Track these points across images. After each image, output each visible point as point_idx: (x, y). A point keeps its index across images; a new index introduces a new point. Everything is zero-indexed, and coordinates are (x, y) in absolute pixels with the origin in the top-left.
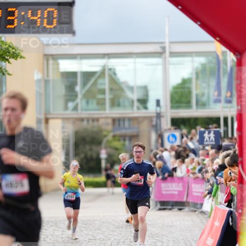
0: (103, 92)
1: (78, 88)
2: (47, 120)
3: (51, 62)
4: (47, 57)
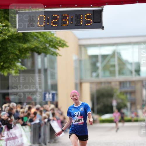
0: (114, 66)
2: (81, 84)
3: (83, 49)
4: (81, 46)
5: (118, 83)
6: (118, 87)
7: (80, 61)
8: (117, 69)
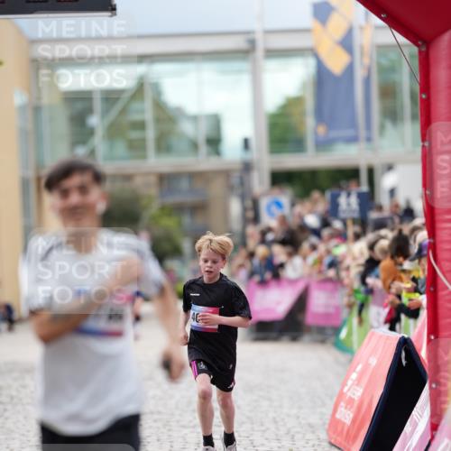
0: (141, 126)
1: (94, 120)
2: (39, 181)
5: (153, 179)
6: (153, 191)
7: (37, 110)
8: (150, 134)
